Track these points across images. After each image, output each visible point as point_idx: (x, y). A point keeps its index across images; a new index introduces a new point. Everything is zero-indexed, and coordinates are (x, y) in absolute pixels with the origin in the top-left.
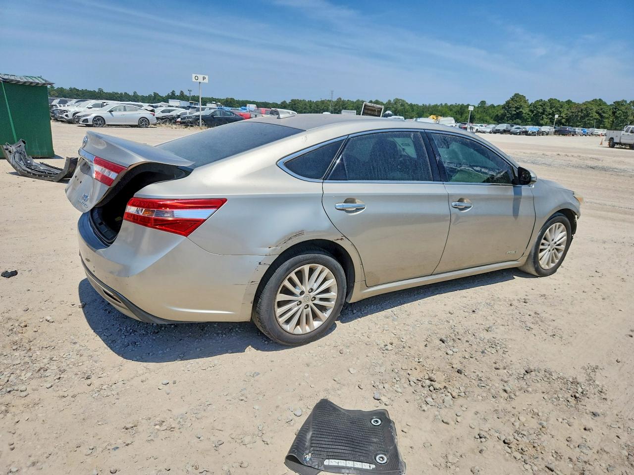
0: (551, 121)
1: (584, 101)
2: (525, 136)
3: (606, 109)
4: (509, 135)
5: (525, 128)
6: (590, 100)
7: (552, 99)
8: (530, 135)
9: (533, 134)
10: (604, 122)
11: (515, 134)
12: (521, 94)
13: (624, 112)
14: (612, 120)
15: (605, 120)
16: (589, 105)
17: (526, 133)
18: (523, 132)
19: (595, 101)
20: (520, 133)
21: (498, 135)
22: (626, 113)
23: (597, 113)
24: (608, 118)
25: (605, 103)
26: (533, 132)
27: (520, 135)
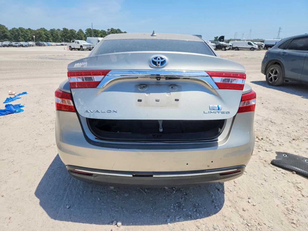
0: (24, 39)
1: (37, 29)
2: (22, 47)
3: (48, 33)
4: (13, 47)
5: (20, 43)
6: (39, 28)
7: (21, 28)
8: (24, 47)
9: (26, 46)
10: (49, 39)
11: (16, 46)
12: (3, 25)
13: (56, 34)
14: (52, 38)
15: (49, 38)
16: (40, 31)
17: (22, 46)
18: (20, 45)
19: (41, 29)
20: (19, 46)
21: (6, 48)
22: (57, 35)
23: (45, 35)
24: (50, 37)
25: (46, 30)
26: (26, 45)
27: (19, 47)
